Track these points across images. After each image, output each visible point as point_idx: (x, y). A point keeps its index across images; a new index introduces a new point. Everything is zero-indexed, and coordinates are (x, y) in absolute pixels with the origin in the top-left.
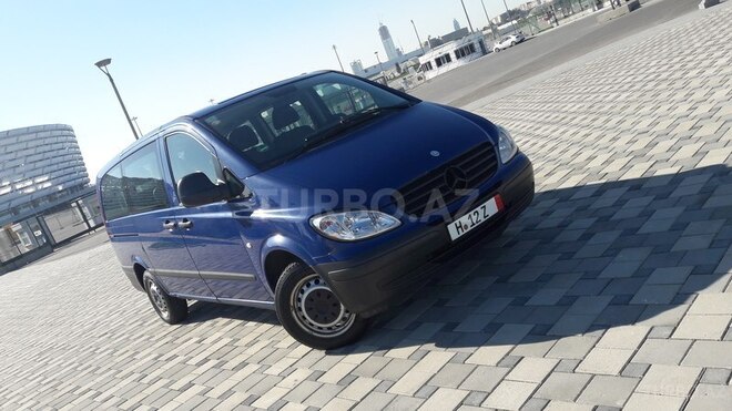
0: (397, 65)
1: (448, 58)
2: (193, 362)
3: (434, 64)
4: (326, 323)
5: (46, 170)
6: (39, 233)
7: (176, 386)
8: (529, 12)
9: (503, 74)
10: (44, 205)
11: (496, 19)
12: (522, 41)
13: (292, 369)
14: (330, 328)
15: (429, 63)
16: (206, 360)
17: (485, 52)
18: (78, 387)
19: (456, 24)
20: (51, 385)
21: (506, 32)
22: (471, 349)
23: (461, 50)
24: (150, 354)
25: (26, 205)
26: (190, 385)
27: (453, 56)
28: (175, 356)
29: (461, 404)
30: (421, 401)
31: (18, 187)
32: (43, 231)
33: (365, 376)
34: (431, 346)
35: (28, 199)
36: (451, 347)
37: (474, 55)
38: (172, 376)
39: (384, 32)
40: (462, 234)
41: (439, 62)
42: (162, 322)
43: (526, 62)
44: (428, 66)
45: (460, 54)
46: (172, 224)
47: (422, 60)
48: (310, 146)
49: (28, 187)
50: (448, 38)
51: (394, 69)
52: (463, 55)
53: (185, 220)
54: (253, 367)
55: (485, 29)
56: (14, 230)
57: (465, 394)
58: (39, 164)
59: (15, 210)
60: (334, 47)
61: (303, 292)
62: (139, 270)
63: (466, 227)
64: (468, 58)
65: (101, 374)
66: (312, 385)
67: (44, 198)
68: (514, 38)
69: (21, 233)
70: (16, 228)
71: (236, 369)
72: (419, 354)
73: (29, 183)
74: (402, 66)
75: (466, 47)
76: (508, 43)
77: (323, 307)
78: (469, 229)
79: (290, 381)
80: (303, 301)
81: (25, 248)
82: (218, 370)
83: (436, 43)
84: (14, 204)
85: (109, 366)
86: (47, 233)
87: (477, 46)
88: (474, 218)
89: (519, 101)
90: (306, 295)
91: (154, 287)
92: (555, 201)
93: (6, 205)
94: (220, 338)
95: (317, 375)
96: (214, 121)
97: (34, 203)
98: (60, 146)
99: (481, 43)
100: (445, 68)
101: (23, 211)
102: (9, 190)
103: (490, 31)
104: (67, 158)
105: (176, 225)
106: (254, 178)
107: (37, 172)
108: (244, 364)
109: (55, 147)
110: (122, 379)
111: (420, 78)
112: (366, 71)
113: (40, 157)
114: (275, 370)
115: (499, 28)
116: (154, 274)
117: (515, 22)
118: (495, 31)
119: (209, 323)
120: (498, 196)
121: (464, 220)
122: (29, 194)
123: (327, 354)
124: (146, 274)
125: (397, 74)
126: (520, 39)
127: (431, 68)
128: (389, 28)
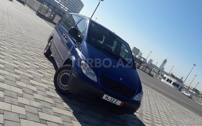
0: (159, 71)
1: (171, 82)
2: (35, 63)
3: (166, 79)
4: (62, 83)
5: (70, 8)
6: (52, 16)
7: (26, 62)
8: (200, 95)
9: (176, 98)
10: (61, 13)
11: (192, 87)
12: (190, 98)
13: (46, 84)
14: (62, 85)
15: (166, 78)
16: (38, 65)
17: (180, 90)
18: (14, 43)
19: (182, 78)
20: (11, 37)
21: (190, 92)
22: (76, 120)
23: (176, 83)
24: (32, 53)
25: (58, 9)
26: (28, 65)
27: (172, 83)
28: (35, 59)
29: (58, 123)
30: (54, 114)
31: (61, 4)
32: (53, 17)
33: (54, 100)
34: (72, 111)
35: (60, 9)
36: (75, 115)
37: (177, 88)
38: (29, 60)
39: (165, 61)
40: (106, 99)
41: (168, 80)
42: (43, 52)
43: (184, 101)
44: (165, 78)
45: (174, 84)
46: (65, 35)
47: (165, 76)
48: (102, 49)
49: (62, 6)
50: (176, 78)
51: (158, 71)
52: (175, 85)
53: (67, 37)
54: (42, 76)
55: (187, 86)
56: (49, 10)
57: (62, 123)
58: (70, 5)
59: (55, 8)
60: (151, 52)
61: (66, 72)
62: (51, 38)
63: (108, 99)
64: (175, 87)
65: (20, 46)
66: (44, 90)
67: (62, 12)
68: (189, 95)
69: (49, 12)
70: (50, 10)
71: (39, 72)
72: (68, 109)
73: (64, 6)
74: (160, 72)
75: (177, 84)
76: (187, 94)
77: (65, 80)
78: (109, 101)
79: (42, 85)
80: (64, 74)
81: (47, 15)
82: (36, 69)
83: (173, 76)
84: (56, 6)
85: (23, 47)
86: (53, 18)
87: (180, 87)
88: (112, 100)
89: (169, 105)
90: (66, 74)
91: (50, 44)
92: (139, 124)
93: (55, 5)
94: (46, 66)
95: (48, 90)
96: (93, 25)
97: (60, 11)
98: (78, 6)
99: (181, 87)
100: (168, 83)
101: (56, 10)
102: (59, 3)
103: (187, 88)
104: (76, 10)
105: (65, 36)
106: (85, 42)
107: (68, 6)
108: (41, 73)
109: (77, 6)
110: (22, 51)
111: (160, 78)
112: (152, 64)
113: (71, 4)
114: (43, 80)
115: (190, 90)
116: (52, 41)
117: (195, 93)
118: (188, 89)
119: (50, 62)
120: (123, 103)
121: (110, 98)
122: (61, 8)
123: (55, 89)
124: (52, 40)
125: (157, 72)
126: (190, 97)
127: (165, 79)
128: (167, 62)
